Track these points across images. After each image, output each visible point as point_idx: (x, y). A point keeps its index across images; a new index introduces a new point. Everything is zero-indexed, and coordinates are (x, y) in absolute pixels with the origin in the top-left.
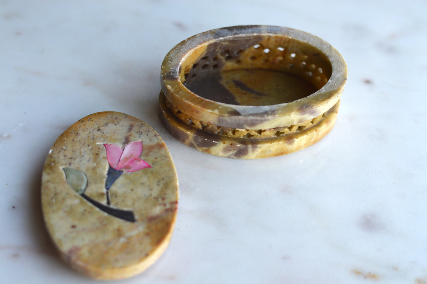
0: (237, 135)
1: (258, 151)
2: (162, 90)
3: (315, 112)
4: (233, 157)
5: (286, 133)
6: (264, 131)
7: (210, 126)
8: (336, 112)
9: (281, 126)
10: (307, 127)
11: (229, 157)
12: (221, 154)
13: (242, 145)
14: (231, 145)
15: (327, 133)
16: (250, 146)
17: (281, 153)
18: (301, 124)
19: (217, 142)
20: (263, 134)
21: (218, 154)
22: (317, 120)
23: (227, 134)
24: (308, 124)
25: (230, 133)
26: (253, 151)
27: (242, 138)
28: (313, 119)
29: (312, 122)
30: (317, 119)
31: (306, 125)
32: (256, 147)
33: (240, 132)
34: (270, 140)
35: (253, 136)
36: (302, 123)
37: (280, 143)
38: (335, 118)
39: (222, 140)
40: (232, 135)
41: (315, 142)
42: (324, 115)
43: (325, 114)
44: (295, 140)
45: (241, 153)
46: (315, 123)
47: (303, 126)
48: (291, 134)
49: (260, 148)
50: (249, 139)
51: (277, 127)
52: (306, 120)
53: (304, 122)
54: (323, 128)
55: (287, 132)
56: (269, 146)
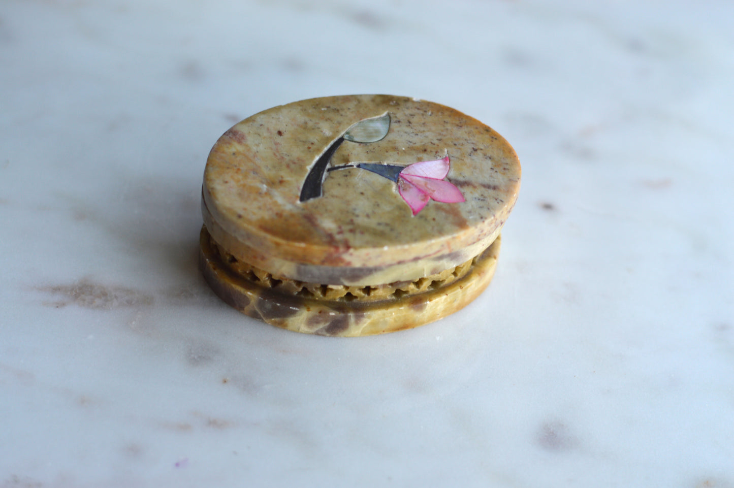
0: (330, 296)
1: (365, 323)
2: (204, 225)
3: (459, 256)
4: (324, 333)
5: (411, 293)
6: (375, 289)
7: (284, 283)
8: (495, 258)
9: (403, 280)
10: (446, 282)
11: (317, 334)
12: (304, 328)
13: (338, 313)
14: (320, 312)
15: (481, 292)
16: (351, 315)
17: (404, 326)
18: (436, 277)
19: (297, 309)
20: (372, 294)
21: (299, 329)
22: (462, 270)
23: (313, 295)
24: (447, 277)
25: (319, 293)
26: (357, 323)
27: (338, 302)
28: (457, 268)
29: (455, 274)
30: (462, 268)
31: (444, 279)
32: (363, 316)
33: (334, 292)
34: (384, 304)
35: (356, 297)
36: (438, 275)
37: (402, 308)
38: (492, 268)
39: (305, 305)
40: (321, 296)
41: (461, 307)
42: (473, 263)
43: (476, 260)
44: (427, 304)
45: (336, 327)
46: (459, 275)
47: (439, 281)
48: (419, 294)
49: (369, 317)
50: (350, 302)
51: (397, 282)
52: (444, 269)
53: (441, 274)
54: (473, 284)
55: (412, 290)
56: (384, 314)
